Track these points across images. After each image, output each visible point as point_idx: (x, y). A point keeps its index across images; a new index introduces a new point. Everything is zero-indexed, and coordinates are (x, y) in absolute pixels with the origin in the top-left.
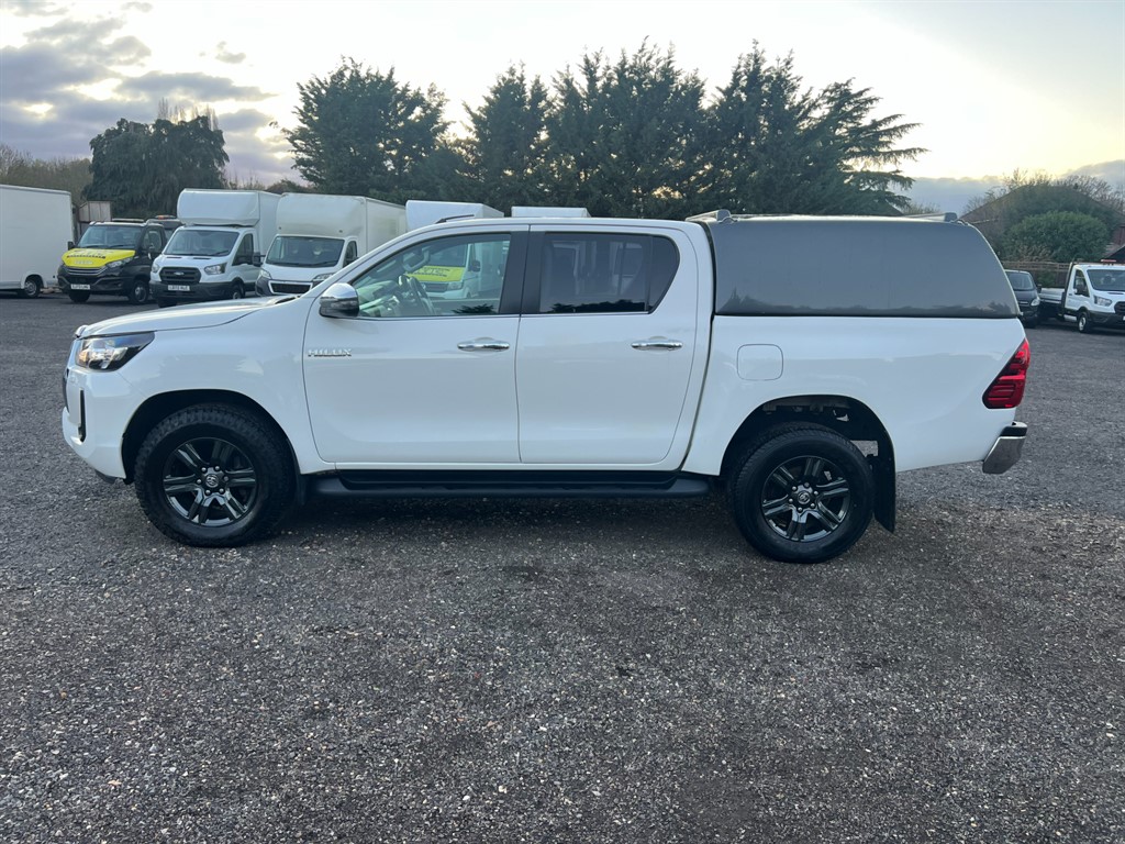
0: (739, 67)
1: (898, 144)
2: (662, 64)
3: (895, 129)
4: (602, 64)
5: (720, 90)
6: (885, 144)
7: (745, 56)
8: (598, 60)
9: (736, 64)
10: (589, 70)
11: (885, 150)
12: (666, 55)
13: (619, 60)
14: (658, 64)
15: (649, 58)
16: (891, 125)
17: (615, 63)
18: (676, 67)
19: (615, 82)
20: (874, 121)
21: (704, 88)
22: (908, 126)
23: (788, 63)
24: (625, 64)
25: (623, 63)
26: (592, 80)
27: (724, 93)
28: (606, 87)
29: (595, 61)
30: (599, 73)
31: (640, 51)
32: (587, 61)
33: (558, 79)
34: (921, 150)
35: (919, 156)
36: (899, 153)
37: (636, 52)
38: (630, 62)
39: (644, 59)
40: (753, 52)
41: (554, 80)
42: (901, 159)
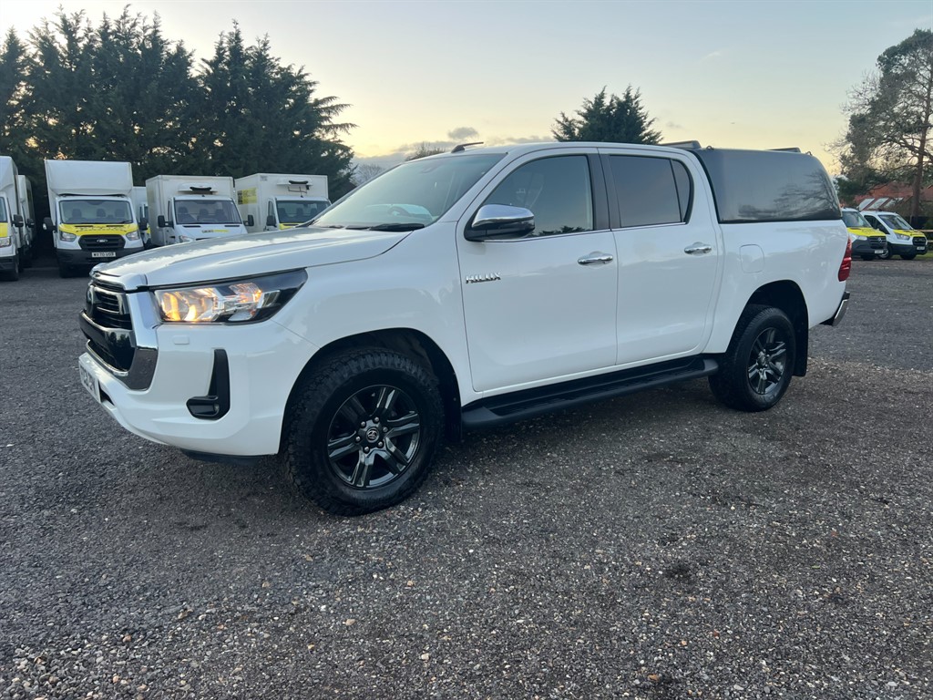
0: (221, 43)
1: (336, 119)
2: (150, 32)
3: (332, 107)
4: (83, 25)
5: (207, 62)
6: (326, 119)
7: (226, 34)
8: (78, 21)
9: (218, 39)
10: (68, 29)
11: (326, 123)
12: (152, 24)
13: (102, 24)
14: (145, 31)
15: (134, 25)
16: (329, 104)
17: (97, 25)
18: (164, 36)
19: (98, 44)
20: (316, 100)
21: (192, 58)
22: (342, 106)
23: (265, 45)
24: (108, 28)
25: (106, 26)
26: (72, 41)
27: (211, 64)
28: (88, 48)
29: (74, 22)
30: (80, 34)
31: (123, 18)
32: (64, 21)
33: (36, 36)
34: (352, 125)
35: (351, 130)
36: (336, 126)
37: (118, 18)
38: (114, 27)
39: (128, 26)
40: (234, 31)
41: (32, 36)
42: (339, 131)
